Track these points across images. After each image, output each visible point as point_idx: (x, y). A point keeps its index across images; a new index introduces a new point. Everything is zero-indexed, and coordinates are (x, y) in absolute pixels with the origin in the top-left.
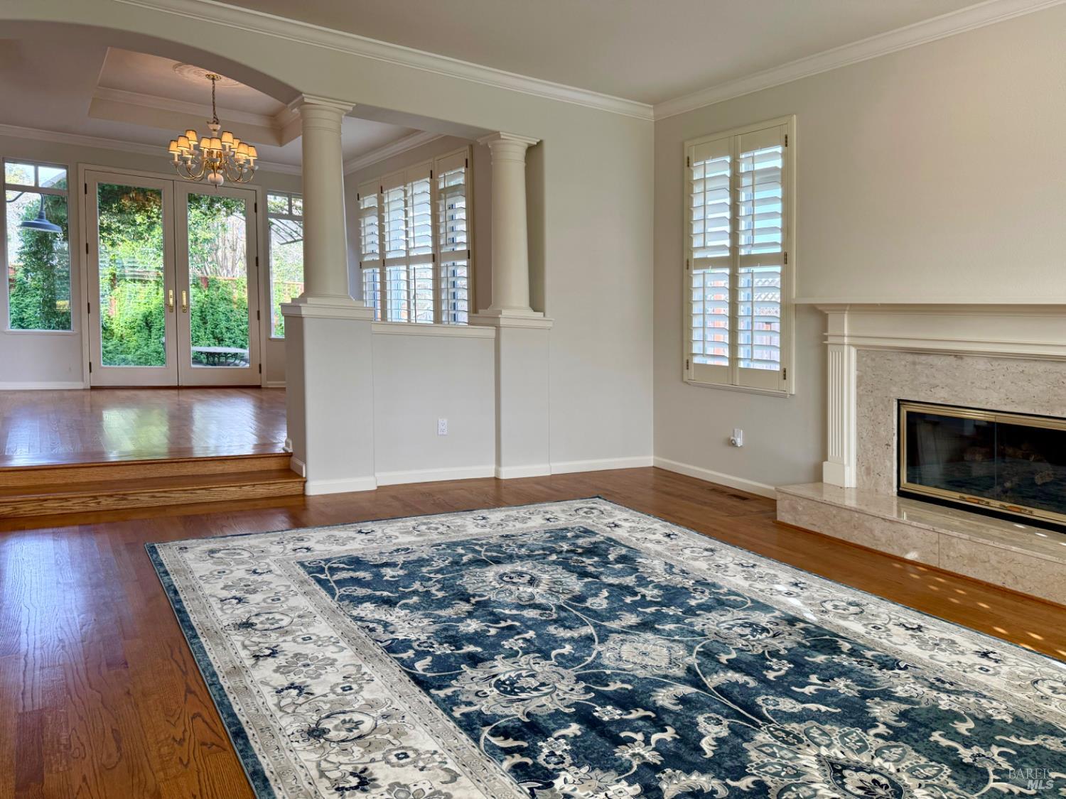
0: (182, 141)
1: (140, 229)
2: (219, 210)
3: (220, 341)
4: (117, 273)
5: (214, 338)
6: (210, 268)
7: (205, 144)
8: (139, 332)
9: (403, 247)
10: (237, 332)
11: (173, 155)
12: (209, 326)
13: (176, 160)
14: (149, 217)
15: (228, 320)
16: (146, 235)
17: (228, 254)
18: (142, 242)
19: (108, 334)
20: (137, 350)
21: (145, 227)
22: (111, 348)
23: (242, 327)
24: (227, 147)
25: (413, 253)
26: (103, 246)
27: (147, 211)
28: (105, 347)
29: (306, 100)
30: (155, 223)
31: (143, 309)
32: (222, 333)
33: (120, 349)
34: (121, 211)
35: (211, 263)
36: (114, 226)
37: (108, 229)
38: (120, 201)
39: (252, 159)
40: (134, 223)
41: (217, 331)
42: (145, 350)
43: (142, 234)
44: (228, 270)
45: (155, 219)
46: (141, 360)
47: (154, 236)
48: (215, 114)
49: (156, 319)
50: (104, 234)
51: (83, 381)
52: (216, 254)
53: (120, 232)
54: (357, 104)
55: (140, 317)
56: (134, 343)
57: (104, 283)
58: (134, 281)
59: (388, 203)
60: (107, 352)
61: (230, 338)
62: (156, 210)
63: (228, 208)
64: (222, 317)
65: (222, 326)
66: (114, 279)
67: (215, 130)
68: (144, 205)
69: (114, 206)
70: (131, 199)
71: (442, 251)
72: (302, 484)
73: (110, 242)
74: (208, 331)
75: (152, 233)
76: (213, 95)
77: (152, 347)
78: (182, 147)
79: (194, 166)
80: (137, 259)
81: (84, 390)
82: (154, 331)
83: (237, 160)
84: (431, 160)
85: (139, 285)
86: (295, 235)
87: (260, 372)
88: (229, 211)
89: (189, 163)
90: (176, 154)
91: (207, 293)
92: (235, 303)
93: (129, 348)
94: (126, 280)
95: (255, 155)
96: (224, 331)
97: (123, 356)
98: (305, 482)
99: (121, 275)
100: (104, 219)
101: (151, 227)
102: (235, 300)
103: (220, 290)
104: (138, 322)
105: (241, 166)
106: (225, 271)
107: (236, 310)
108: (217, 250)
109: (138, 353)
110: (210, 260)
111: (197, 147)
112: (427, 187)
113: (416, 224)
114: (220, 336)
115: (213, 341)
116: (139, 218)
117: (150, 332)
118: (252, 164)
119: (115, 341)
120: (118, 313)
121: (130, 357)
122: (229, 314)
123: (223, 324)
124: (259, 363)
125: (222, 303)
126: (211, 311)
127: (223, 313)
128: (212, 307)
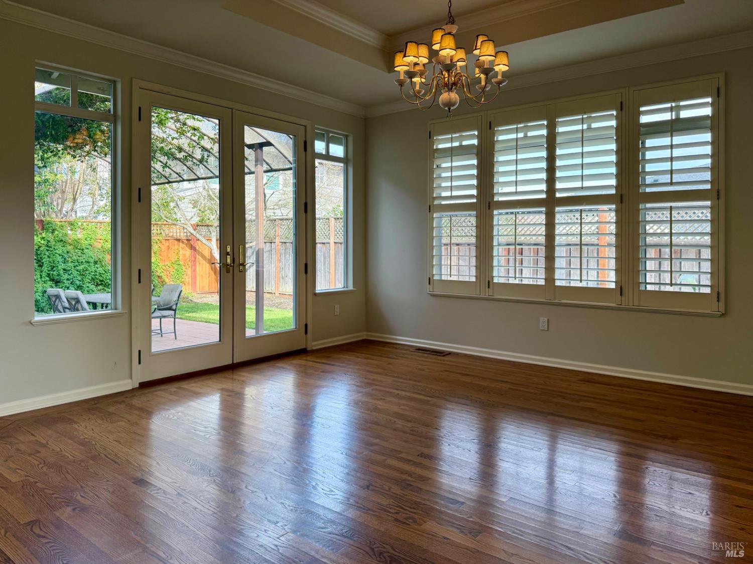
3: (57, 282)
10: (75, 273)
15: (65, 261)
23: (81, 268)
51: (131, 378)
61: (68, 280)
64: (59, 259)
65: (59, 268)
81: (133, 389)
87: (306, 332)
91: (43, 235)
92: (71, 245)
96: (62, 272)
102: (70, 241)
103: (56, 232)
107: (72, 251)
115: (50, 283)
122: (66, 256)
123: (61, 266)
124: (305, 323)
125: (59, 245)
126: (47, 253)
127: (60, 255)
128: (48, 250)
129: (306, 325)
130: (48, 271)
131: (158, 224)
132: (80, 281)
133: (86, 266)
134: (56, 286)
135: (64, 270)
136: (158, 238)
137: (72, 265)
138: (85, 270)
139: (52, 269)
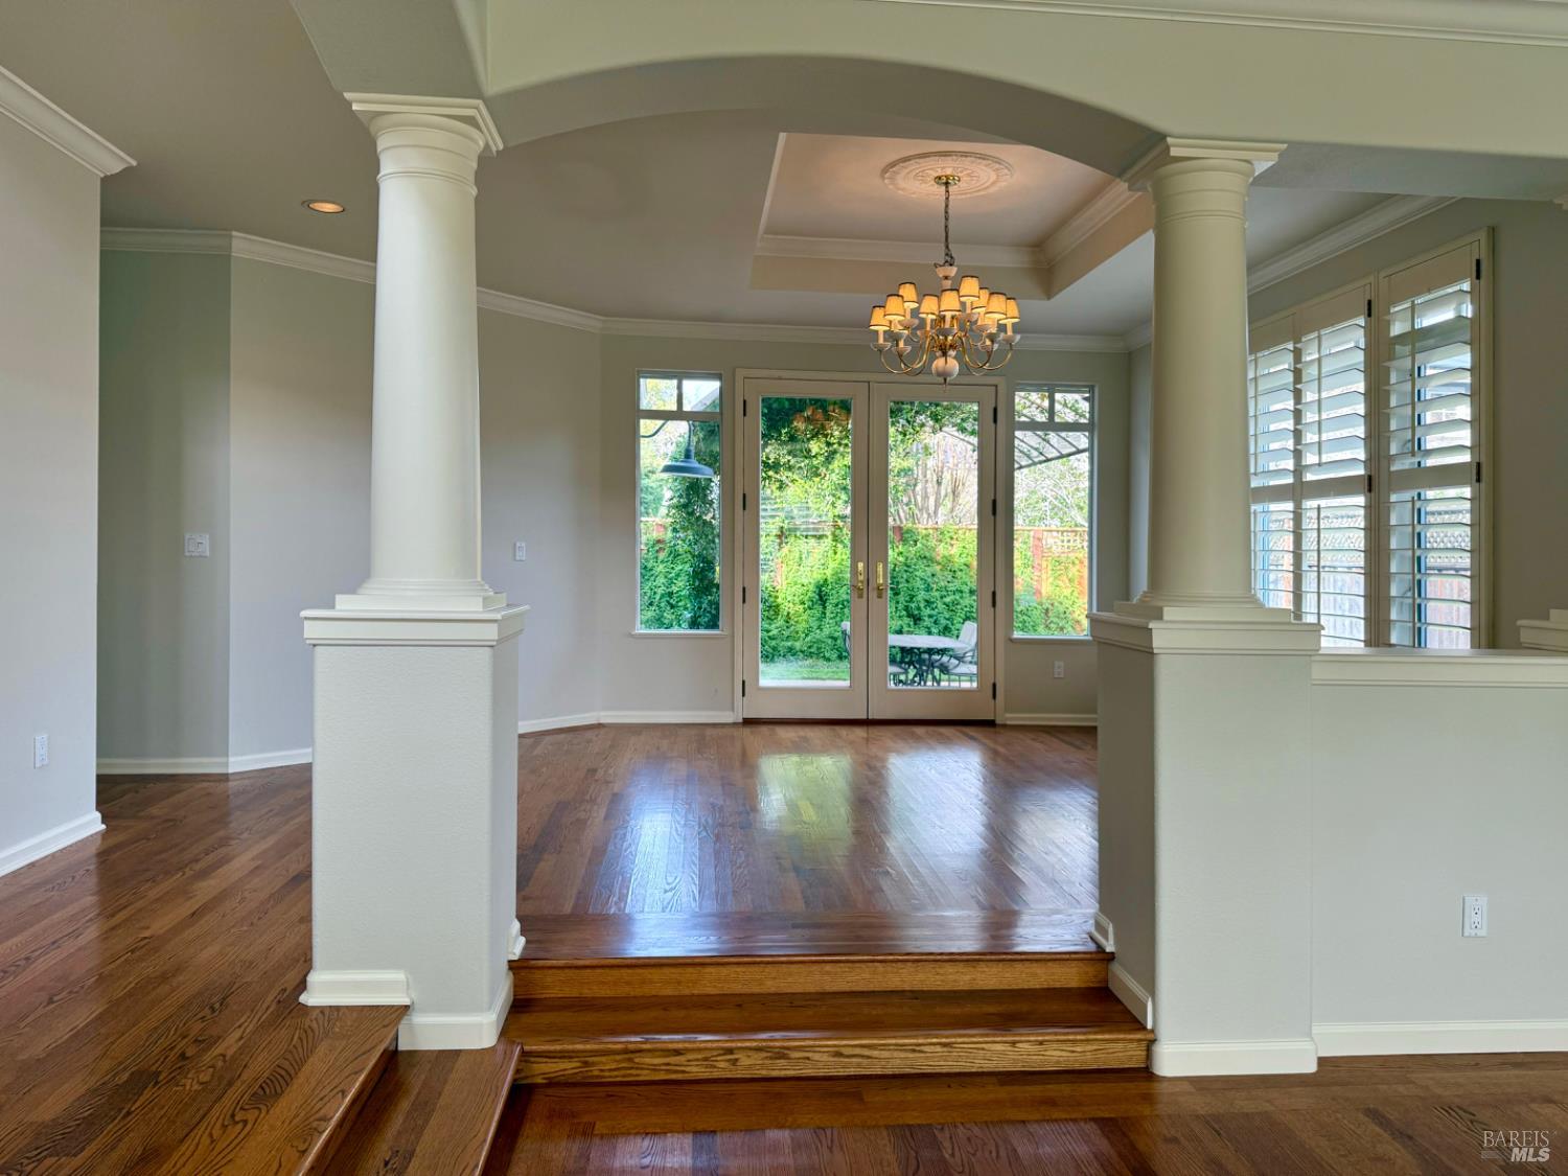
0: (893, 304)
1: (815, 462)
2: (923, 425)
4: (786, 526)
5: (909, 616)
6: (904, 511)
7: (929, 306)
8: (810, 609)
9: (1290, 464)
10: (941, 606)
11: (877, 332)
12: (901, 598)
13: (881, 341)
14: (829, 444)
15: (928, 589)
16: (823, 470)
17: (930, 490)
18: (817, 479)
19: (772, 613)
20: (807, 635)
21: (822, 459)
22: (775, 632)
23: (947, 600)
24: (968, 305)
25: (1309, 477)
26: (768, 490)
27: (826, 436)
28: (768, 631)
29: (1174, 152)
30: (835, 452)
31: (818, 576)
32: (919, 608)
33: (786, 633)
34: (792, 438)
35: (907, 505)
36: (782, 461)
37: (776, 466)
38: (792, 423)
39: (1009, 322)
40: (808, 455)
41: (913, 605)
42: (818, 635)
43: (818, 468)
44: (929, 514)
45: (835, 446)
46: (812, 650)
47: (833, 471)
48: (947, 247)
49: (832, 589)
50: (771, 473)
51: (733, 710)
52: (914, 490)
53: (790, 468)
54: (1292, 144)
55: (812, 588)
56: (804, 625)
57: (766, 543)
58: (806, 537)
59: (1256, 379)
60: (769, 637)
61: (930, 616)
62: (836, 433)
63: (937, 421)
64: (919, 584)
65: (919, 598)
66: (782, 535)
67: (946, 278)
68: (823, 427)
69: (783, 431)
70: (808, 420)
71: (1393, 469)
72: (1144, 1044)
73: (778, 484)
74: (900, 606)
75: (831, 467)
76: (946, 212)
77: (827, 631)
78: (891, 317)
79: (909, 348)
80: (810, 504)
81: (734, 724)
82: (829, 608)
83: (982, 329)
84: (1371, 279)
85: (812, 541)
86: (1034, 453)
87: (994, 697)
88: (937, 426)
89: (901, 344)
90: (881, 329)
91: (901, 548)
92: (939, 564)
93: (797, 633)
94: (796, 536)
95: (1016, 313)
96: (922, 605)
97: (789, 644)
98: (1152, 1042)
99: (789, 530)
100: (772, 452)
101: (830, 457)
102: (938, 558)
103: (919, 545)
104: (809, 594)
105: (992, 337)
106: (925, 516)
107: (939, 574)
108: (915, 485)
109: (808, 639)
110: (905, 500)
111: (915, 313)
112: (1359, 337)
113: (1324, 416)
114: (916, 612)
115: (907, 620)
116: (815, 447)
117: (825, 608)
118: (1010, 333)
119: (780, 622)
120: (785, 583)
121: (798, 645)
122: (929, 580)
123: (921, 595)
124: (992, 681)
125: (921, 564)
126: (905, 576)
127: (922, 579)
128: (906, 571)
129: (994, 685)
130: (907, 602)
131: (1076, 532)
132: (948, 619)
133: (958, 598)
134: (915, 624)
135: (927, 601)
136: (1077, 555)
137: (937, 594)
138: (955, 603)
139: (912, 599)
